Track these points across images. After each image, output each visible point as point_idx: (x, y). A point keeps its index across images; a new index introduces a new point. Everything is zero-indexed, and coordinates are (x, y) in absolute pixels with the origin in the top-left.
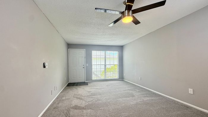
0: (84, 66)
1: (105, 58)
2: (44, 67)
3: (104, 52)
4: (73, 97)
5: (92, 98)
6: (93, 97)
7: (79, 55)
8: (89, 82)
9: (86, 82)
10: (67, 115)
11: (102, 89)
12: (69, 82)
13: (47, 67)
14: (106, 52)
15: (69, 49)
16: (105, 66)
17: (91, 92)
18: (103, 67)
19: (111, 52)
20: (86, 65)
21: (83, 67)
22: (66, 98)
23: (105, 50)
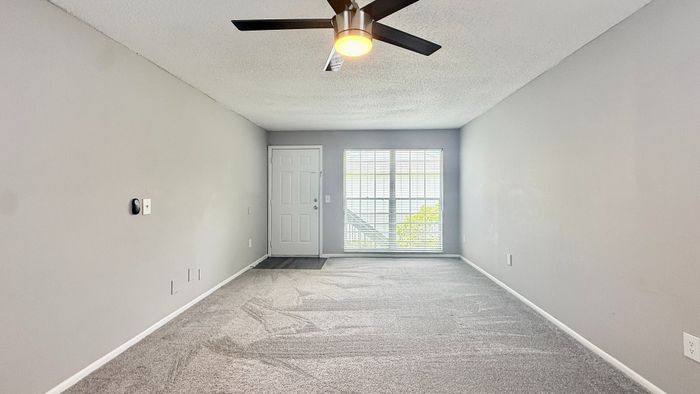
0: (316, 204)
1: (392, 174)
2: (135, 210)
3: (386, 154)
4: (243, 308)
5: (295, 317)
6: (301, 313)
7: (301, 165)
8: (331, 258)
9: (322, 256)
10: (179, 365)
11: (353, 290)
12: (270, 255)
13: (147, 211)
14: (398, 153)
15: (270, 148)
16: (392, 202)
17: (308, 294)
18: (384, 207)
19: (414, 153)
20: (324, 199)
21: (316, 208)
22: (221, 308)
23: (392, 147)
